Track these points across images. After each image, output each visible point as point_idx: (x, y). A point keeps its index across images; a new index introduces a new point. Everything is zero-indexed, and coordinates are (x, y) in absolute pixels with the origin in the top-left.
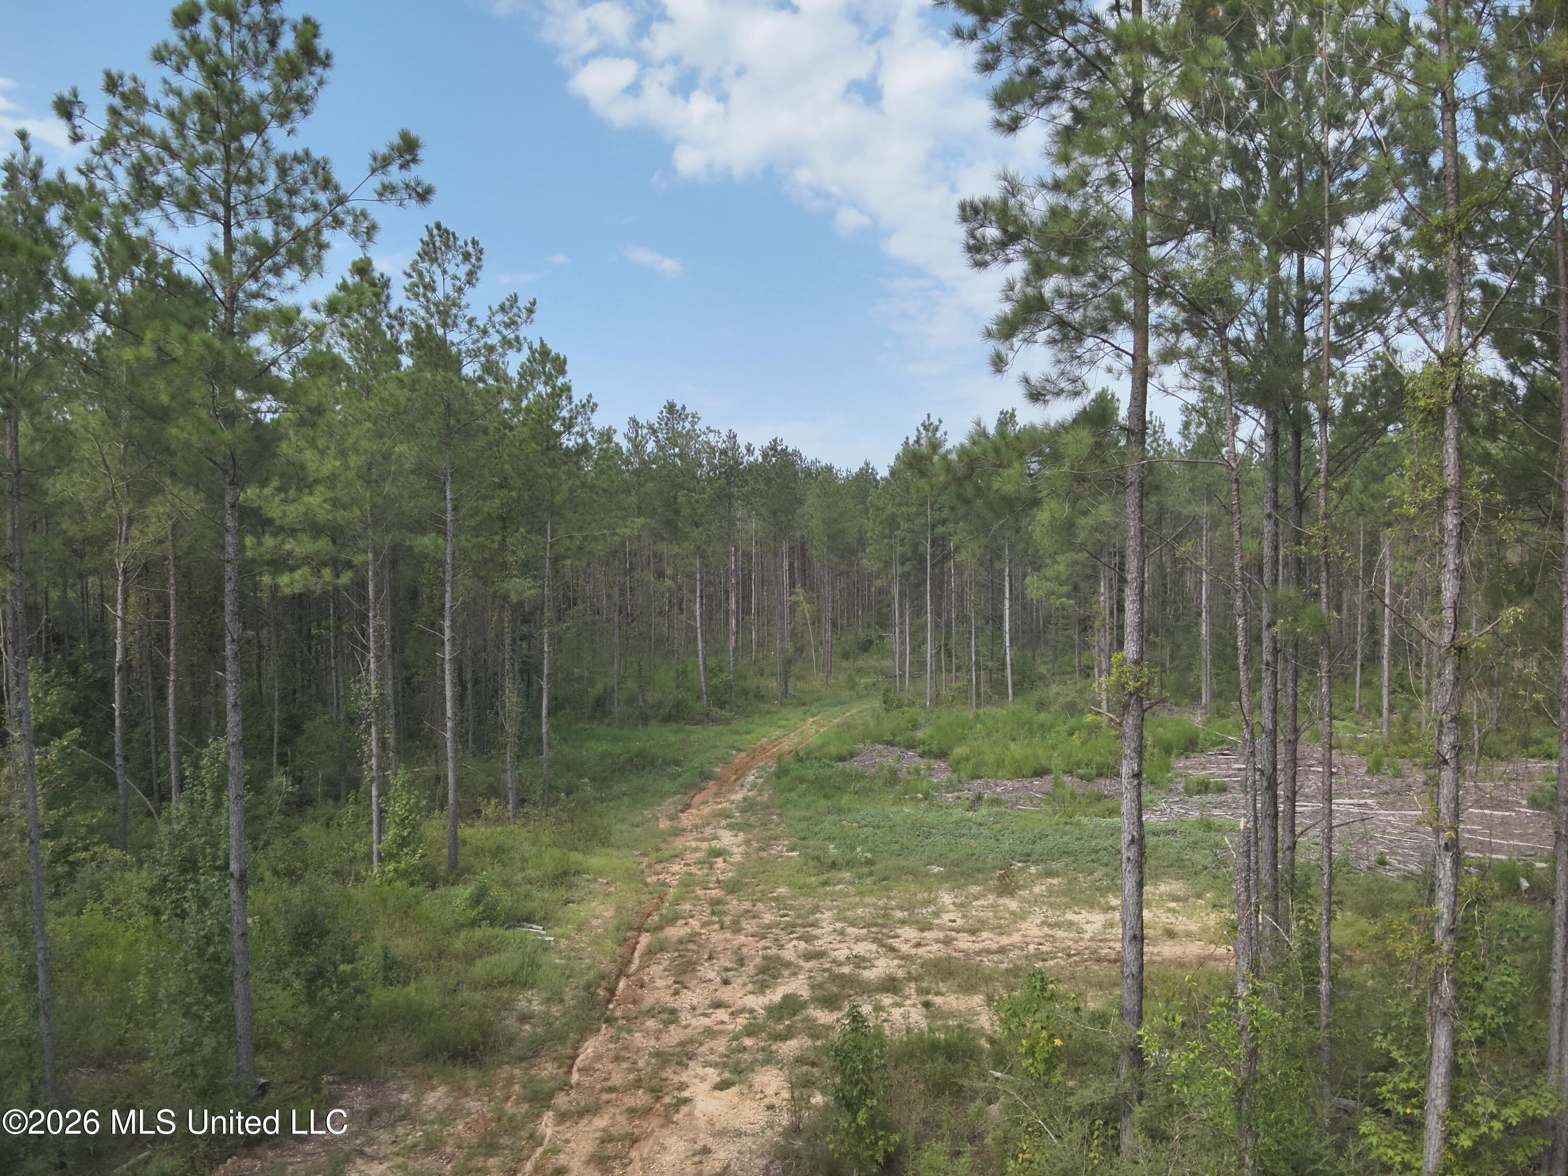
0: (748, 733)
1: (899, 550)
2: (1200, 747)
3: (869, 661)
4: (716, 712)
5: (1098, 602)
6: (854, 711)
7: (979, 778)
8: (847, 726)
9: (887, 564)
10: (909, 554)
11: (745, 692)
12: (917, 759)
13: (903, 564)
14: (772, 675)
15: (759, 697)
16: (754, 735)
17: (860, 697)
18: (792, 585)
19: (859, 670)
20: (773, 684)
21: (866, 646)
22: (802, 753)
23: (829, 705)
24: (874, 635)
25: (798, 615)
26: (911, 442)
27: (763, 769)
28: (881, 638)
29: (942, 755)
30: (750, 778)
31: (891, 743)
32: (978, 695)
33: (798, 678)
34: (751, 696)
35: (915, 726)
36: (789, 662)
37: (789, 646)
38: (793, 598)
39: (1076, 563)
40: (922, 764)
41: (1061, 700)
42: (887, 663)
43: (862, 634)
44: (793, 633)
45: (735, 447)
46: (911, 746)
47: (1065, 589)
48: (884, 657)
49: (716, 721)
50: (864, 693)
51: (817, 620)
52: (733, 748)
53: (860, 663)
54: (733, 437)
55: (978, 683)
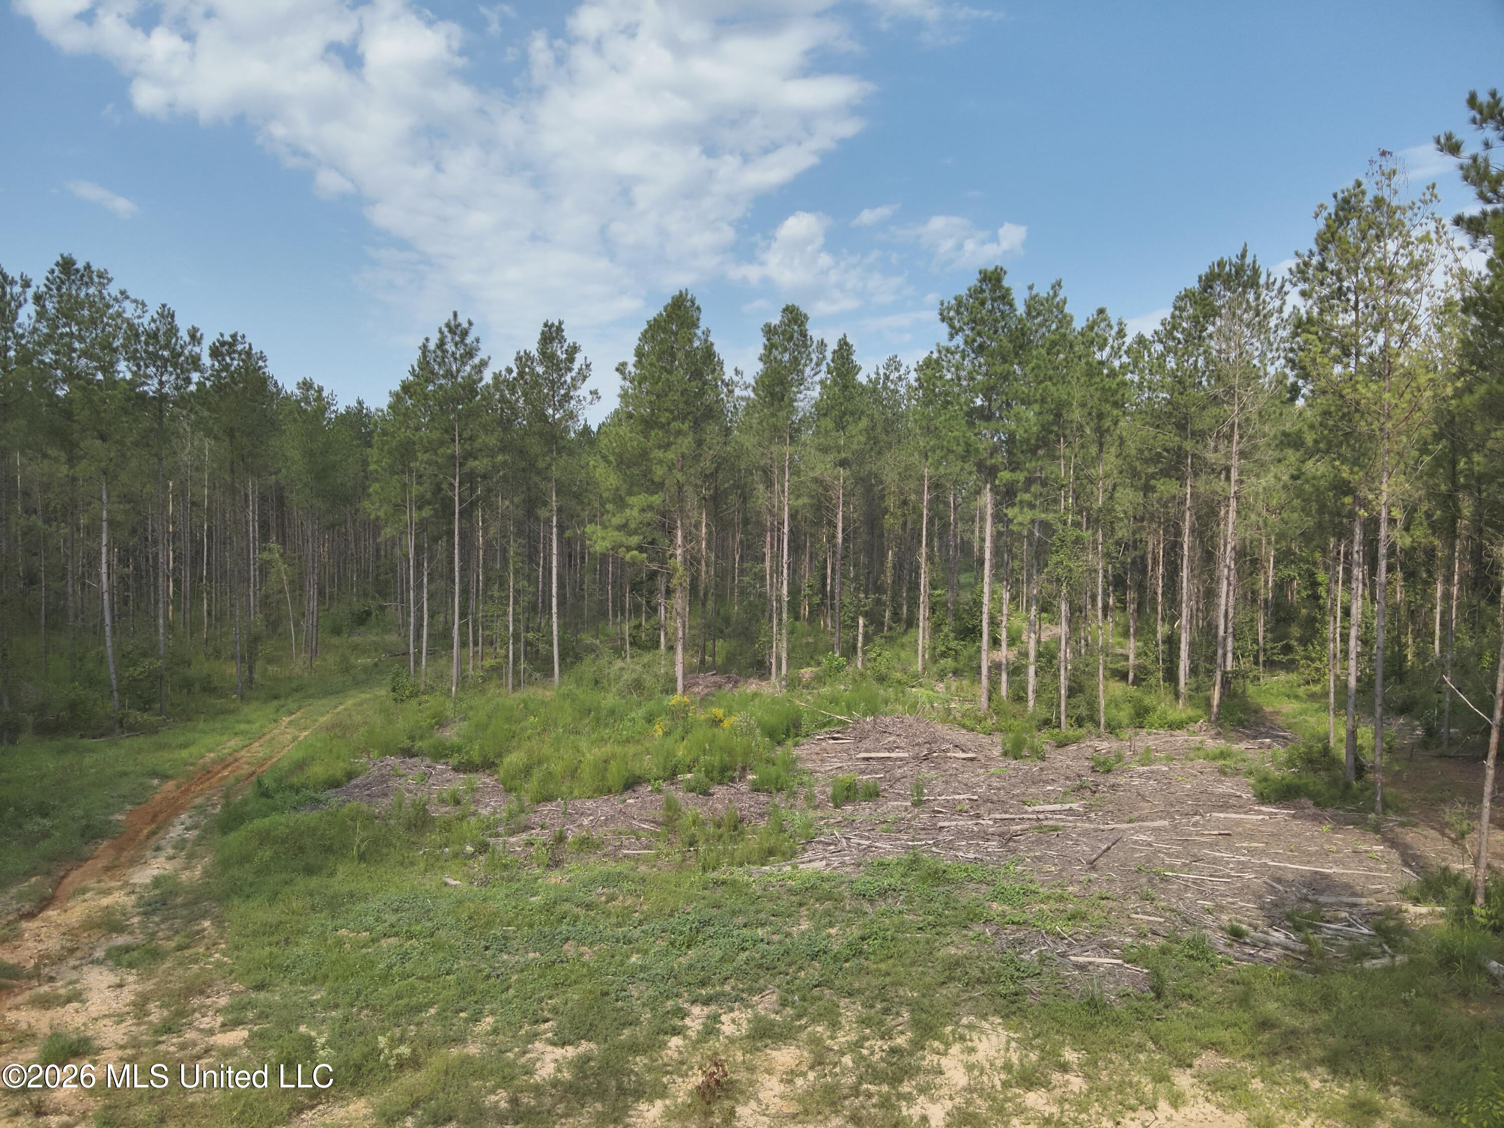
0: (185, 746)
1: (415, 490)
2: (804, 729)
3: (369, 637)
4: (136, 716)
5: (673, 556)
6: (350, 702)
7: (549, 799)
8: (340, 729)
9: (399, 508)
10: (429, 496)
11: (188, 685)
12: (450, 775)
13: (420, 508)
14: (233, 657)
15: (209, 689)
16: (193, 750)
17: (358, 684)
18: (265, 537)
19: (355, 648)
20: (232, 670)
21: (362, 619)
22: (268, 782)
23: (312, 696)
24: (373, 604)
25: (273, 577)
26: (432, 346)
27: (201, 810)
28: (382, 608)
29: (488, 765)
30: (176, 832)
31: (409, 753)
32: (516, 673)
33: (270, 661)
34: (197, 687)
35: (441, 722)
36: (255, 640)
37: (257, 619)
38: (265, 556)
39: (650, 507)
40: (459, 783)
41: (626, 676)
42: (392, 638)
43: (358, 605)
44: (265, 602)
45: (172, 331)
46: (440, 753)
47: (635, 540)
48: (386, 631)
49: (134, 729)
50: (363, 677)
51: (298, 585)
52: (154, 774)
53: (356, 639)
54: (167, 315)
55: (516, 659)
